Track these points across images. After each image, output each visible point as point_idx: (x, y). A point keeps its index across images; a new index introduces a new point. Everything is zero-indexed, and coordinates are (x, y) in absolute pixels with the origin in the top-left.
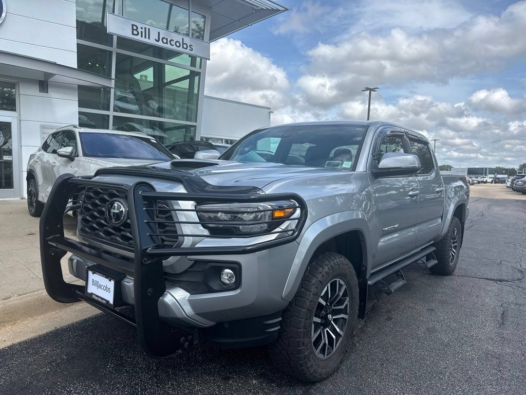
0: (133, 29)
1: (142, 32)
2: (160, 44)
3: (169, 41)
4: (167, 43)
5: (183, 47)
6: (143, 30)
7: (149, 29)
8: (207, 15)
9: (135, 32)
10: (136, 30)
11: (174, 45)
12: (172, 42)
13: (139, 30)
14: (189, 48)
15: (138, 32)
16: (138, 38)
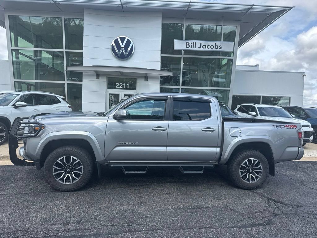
0: (187, 45)
1: (191, 45)
2: (202, 49)
3: (206, 47)
4: (205, 48)
5: (215, 48)
6: (192, 44)
7: (195, 43)
8: (237, 26)
9: (188, 46)
10: (188, 45)
11: (210, 48)
12: (209, 47)
13: (190, 45)
14: (219, 48)
15: (189, 46)
16: (190, 49)
